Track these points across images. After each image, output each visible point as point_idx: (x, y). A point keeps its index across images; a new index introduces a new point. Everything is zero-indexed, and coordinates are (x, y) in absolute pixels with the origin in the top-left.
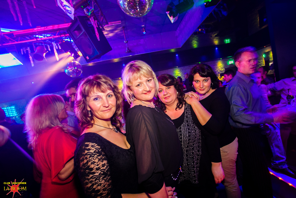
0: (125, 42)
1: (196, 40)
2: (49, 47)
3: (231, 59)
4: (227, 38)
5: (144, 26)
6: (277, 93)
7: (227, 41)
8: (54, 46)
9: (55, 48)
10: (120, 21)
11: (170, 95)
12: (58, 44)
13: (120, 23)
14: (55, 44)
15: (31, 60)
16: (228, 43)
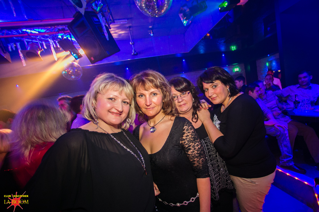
0: (130, 43)
1: (202, 46)
2: (44, 44)
3: (236, 66)
4: (233, 45)
5: (151, 27)
6: (283, 98)
7: (233, 48)
8: (51, 43)
9: (52, 45)
10: (126, 20)
11: (186, 103)
12: (57, 42)
13: (126, 22)
14: (53, 41)
15: (21, 58)
16: (235, 50)
